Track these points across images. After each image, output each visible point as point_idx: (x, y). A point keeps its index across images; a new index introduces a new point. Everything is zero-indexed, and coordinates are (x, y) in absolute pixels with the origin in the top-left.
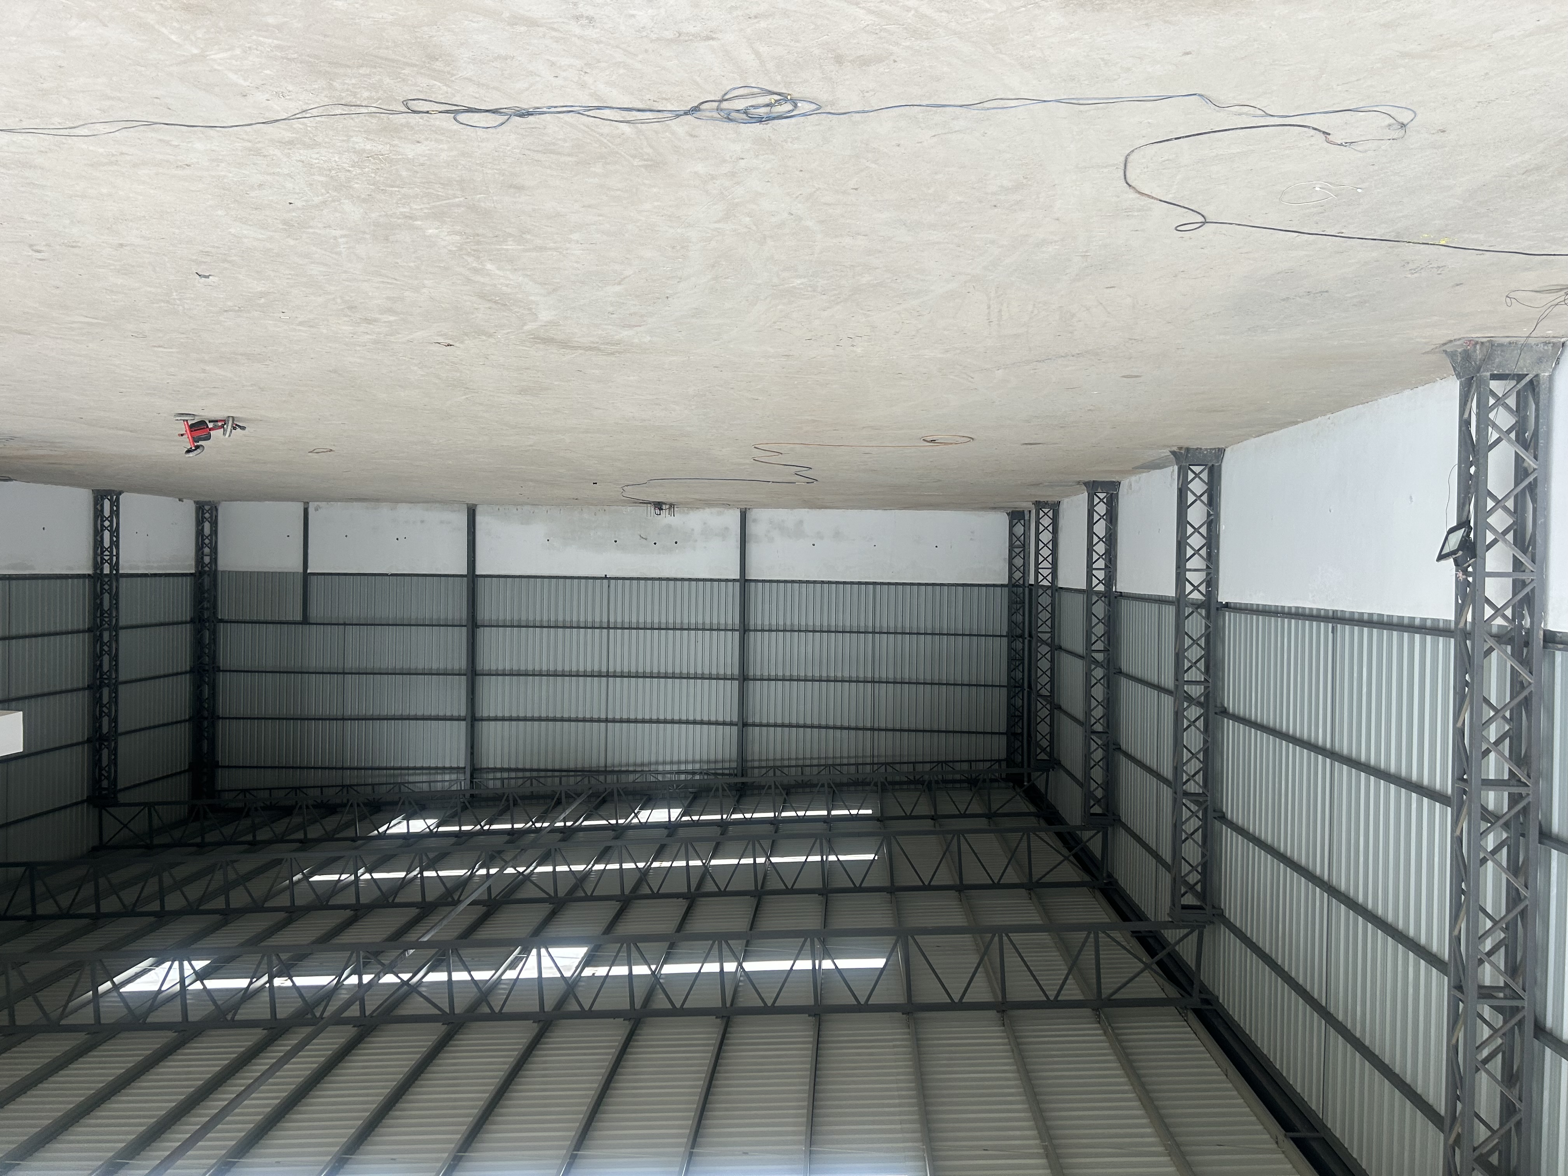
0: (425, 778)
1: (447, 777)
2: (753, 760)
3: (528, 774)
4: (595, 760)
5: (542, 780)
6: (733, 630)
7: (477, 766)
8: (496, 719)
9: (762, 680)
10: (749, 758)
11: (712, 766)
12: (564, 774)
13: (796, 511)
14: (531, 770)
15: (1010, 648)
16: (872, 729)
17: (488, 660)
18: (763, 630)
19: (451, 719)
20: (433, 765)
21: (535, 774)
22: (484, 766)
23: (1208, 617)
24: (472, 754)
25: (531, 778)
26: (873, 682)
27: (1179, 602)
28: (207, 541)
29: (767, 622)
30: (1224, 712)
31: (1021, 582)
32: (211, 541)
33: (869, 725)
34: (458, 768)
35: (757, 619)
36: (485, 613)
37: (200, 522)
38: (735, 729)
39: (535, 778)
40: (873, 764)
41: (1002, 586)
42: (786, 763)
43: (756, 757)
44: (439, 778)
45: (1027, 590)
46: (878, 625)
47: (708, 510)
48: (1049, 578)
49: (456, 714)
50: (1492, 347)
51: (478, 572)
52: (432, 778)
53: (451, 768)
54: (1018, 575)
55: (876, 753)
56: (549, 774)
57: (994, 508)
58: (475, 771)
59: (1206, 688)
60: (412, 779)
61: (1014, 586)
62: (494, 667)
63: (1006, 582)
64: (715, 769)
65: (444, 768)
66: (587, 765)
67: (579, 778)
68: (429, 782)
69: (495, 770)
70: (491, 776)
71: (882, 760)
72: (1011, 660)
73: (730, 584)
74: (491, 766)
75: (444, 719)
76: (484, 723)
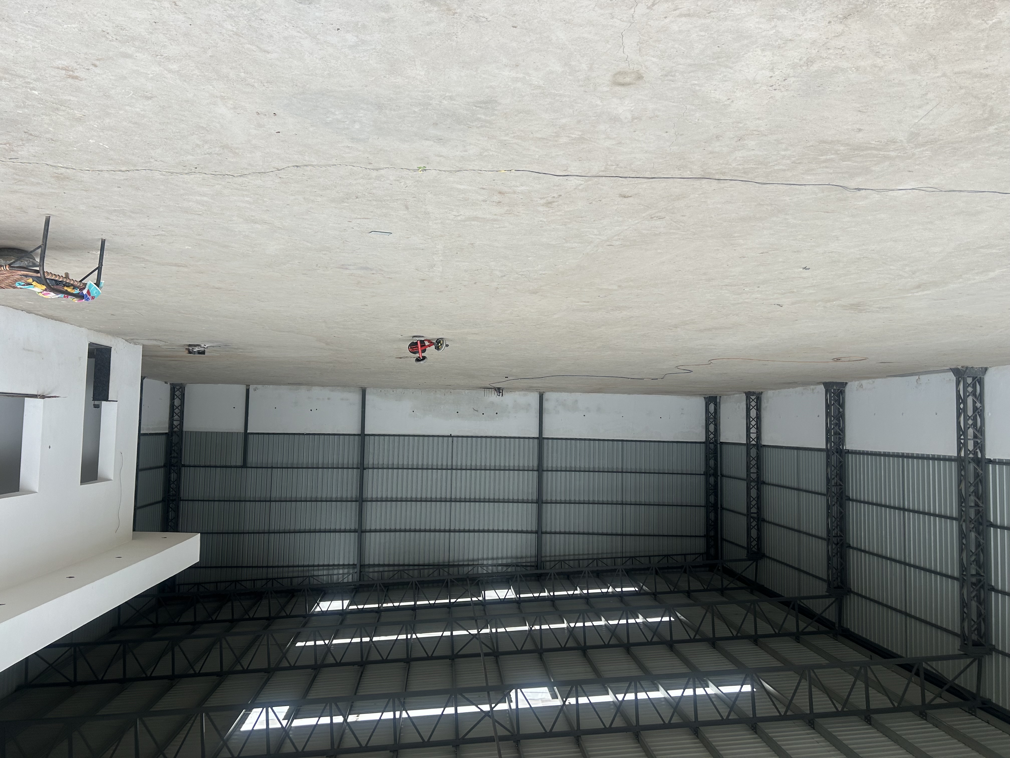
2: (546, 556)
3: (396, 568)
4: (441, 557)
5: (407, 572)
6: (533, 470)
7: (363, 563)
8: (376, 531)
9: (552, 503)
10: (543, 555)
11: (519, 560)
12: (421, 567)
13: (574, 394)
14: (399, 565)
15: (707, 482)
16: (622, 535)
17: (371, 491)
18: (552, 471)
22: (368, 563)
24: (360, 555)
25: (399, 571)
28: (177, 411)
29: (554, 465)
31: (713, 440)
32: (180, 410)
33: (619, 532)
34: (350, 565)
35: (548, 463)
36: (370, 460)
37: (172, 397)
38: (534, 535)
39: (402, 571)
40: (622, 557)
41: (701, 443)
42: (567, 558)
43: (548, 554)
44: (336, 572)
45: (718, 445)
46: (625, 467)
47: (517, 393)
48: (756, 439)
49: (349, 528)
51: (365, 432)
52: (331, 572)
53: (344, 565)
54: (712, 436)
55: (624, 551)
56: (411, 568)
58: (362, 567)
60: (316, 573)
61: (709, 443)
62: (374, 496)
63: (704, 440)
64: (521, 562)
65: (339, 565)
66: (437, 561)
67: (432, 571)
69: (374, 566)
70: (371, 570)
72: (708, 489)
73: (531, 440)
74: (371, 563)
75: (340, 531)
76: (367, 534)
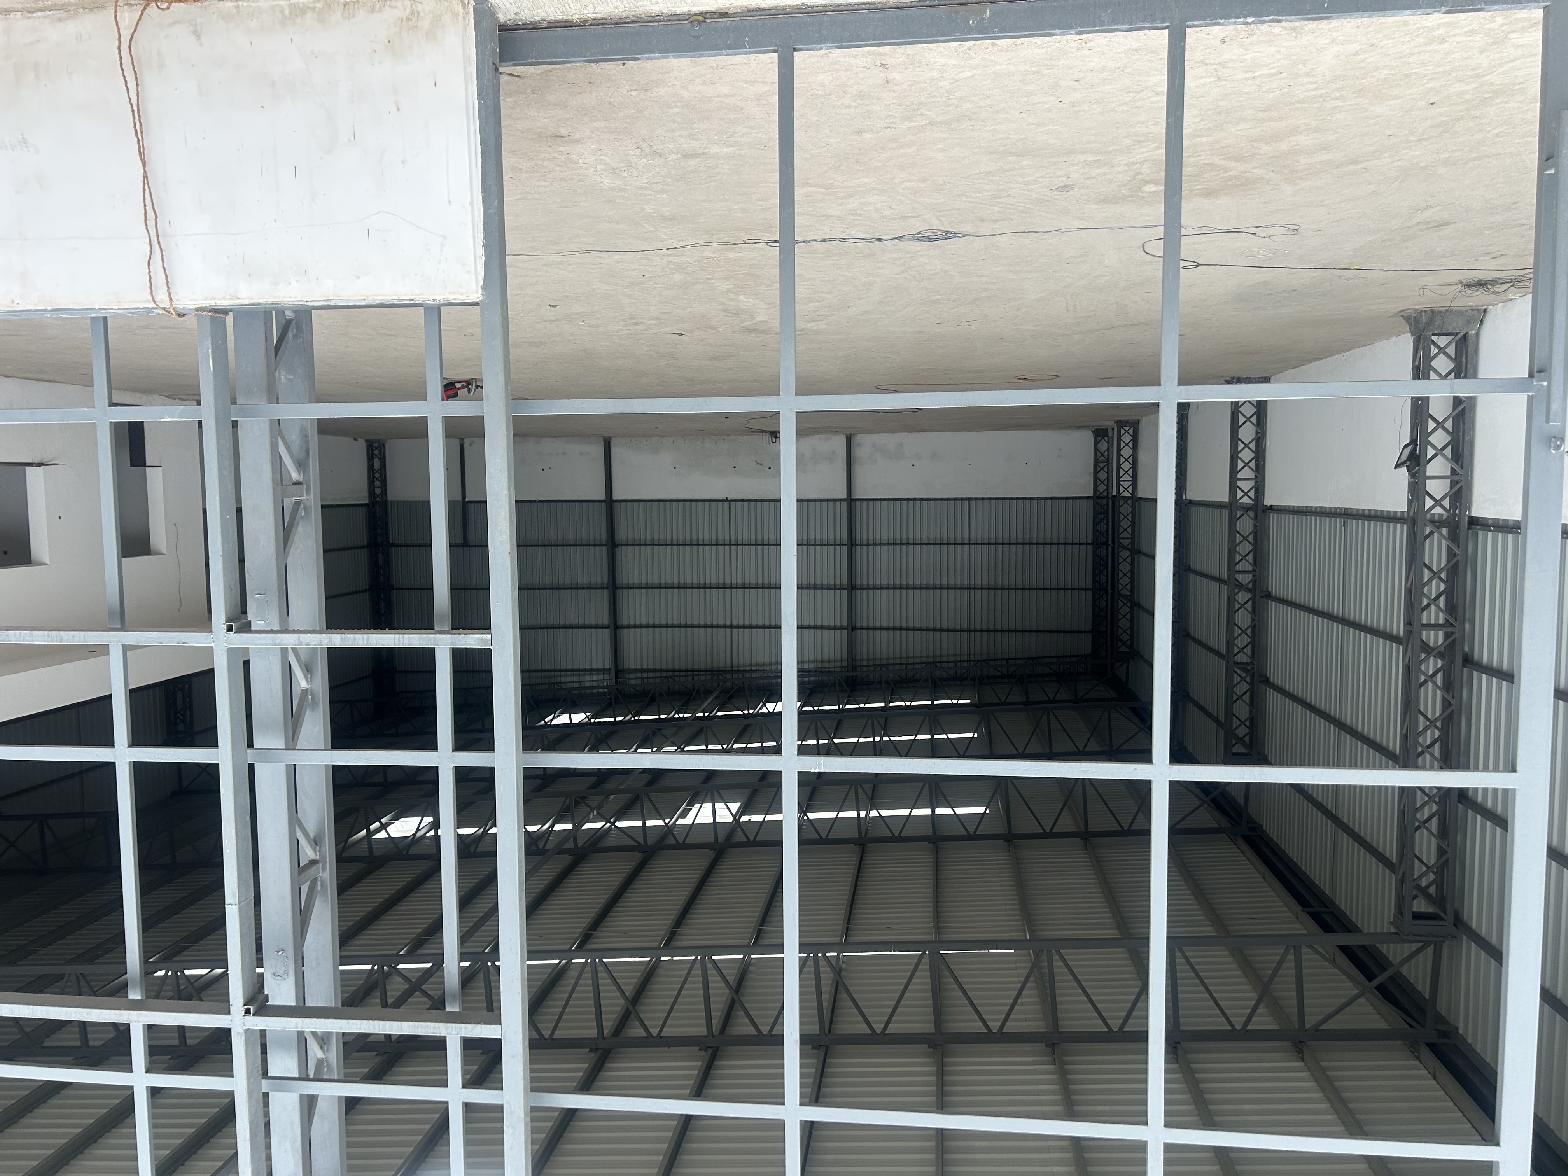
0: (575, 679)
1: (595, 678)
2: (862, 660)
3: (664, 674)
4: (722, 660)
5: (676, 679)
6: (841, 545)
7: (620, 668)
8: (635, 627)
9: (868, 588)
10: (859, 658)
11: (826, 665)
12: (695, 673)
13: (897, 435)
14: (667, 671)
15: (1095, 555)
16: (969, 631)
17: (626, 576)
18: (868, 544)
19: (597, 627)
20: (581, 668)
21: (671, 674)
22: (626, 667)
23: (1256, 518)
24: (616, 657)
25: (667, 677)
26: (969, 588)
27: (1232, 506)
28: (377, 475)
29: (871, 537)
30: (1269, 596)
31: (1105, 494)
32: (381, 474)
33: (965, 627)
34: (604, 670)
35: (862, 534)
36: (622, 534)
37: (370, 458)
38: (845, 632)
39: (671, 677)
40: (970, 661)
41: (1088, 498)
42: (891, 662)
43: (865, 657)
44: (588, 678)
45: (1110, 502)
46: (973, 537)
47: (816, 437)
48: (1130, 489)
49: (600, 622)
50: (1433, 313)
51: (615, 498)
52: (582, 679)
53: (598, 670)
54: (1102, 488)
55: (972, 652)
56: (683, 673)
57: (1080, 427)
58: (619, 672)
59: (1254, 576)
60: (563, 680)
61: (1098, 498)
62: (631, 581)
63: (1091, 494)
64: (828, 668)
65: (592, 670)
66: (715, 666)
67: (709, 677)
68: (580, 682)
69: (636, 671)
70: (632, 676)
71: (978, 657)
72: (1096, 565)
73: (838, 503)
74: (632, 667)
75: (590, 627)
76: (625, 630)
